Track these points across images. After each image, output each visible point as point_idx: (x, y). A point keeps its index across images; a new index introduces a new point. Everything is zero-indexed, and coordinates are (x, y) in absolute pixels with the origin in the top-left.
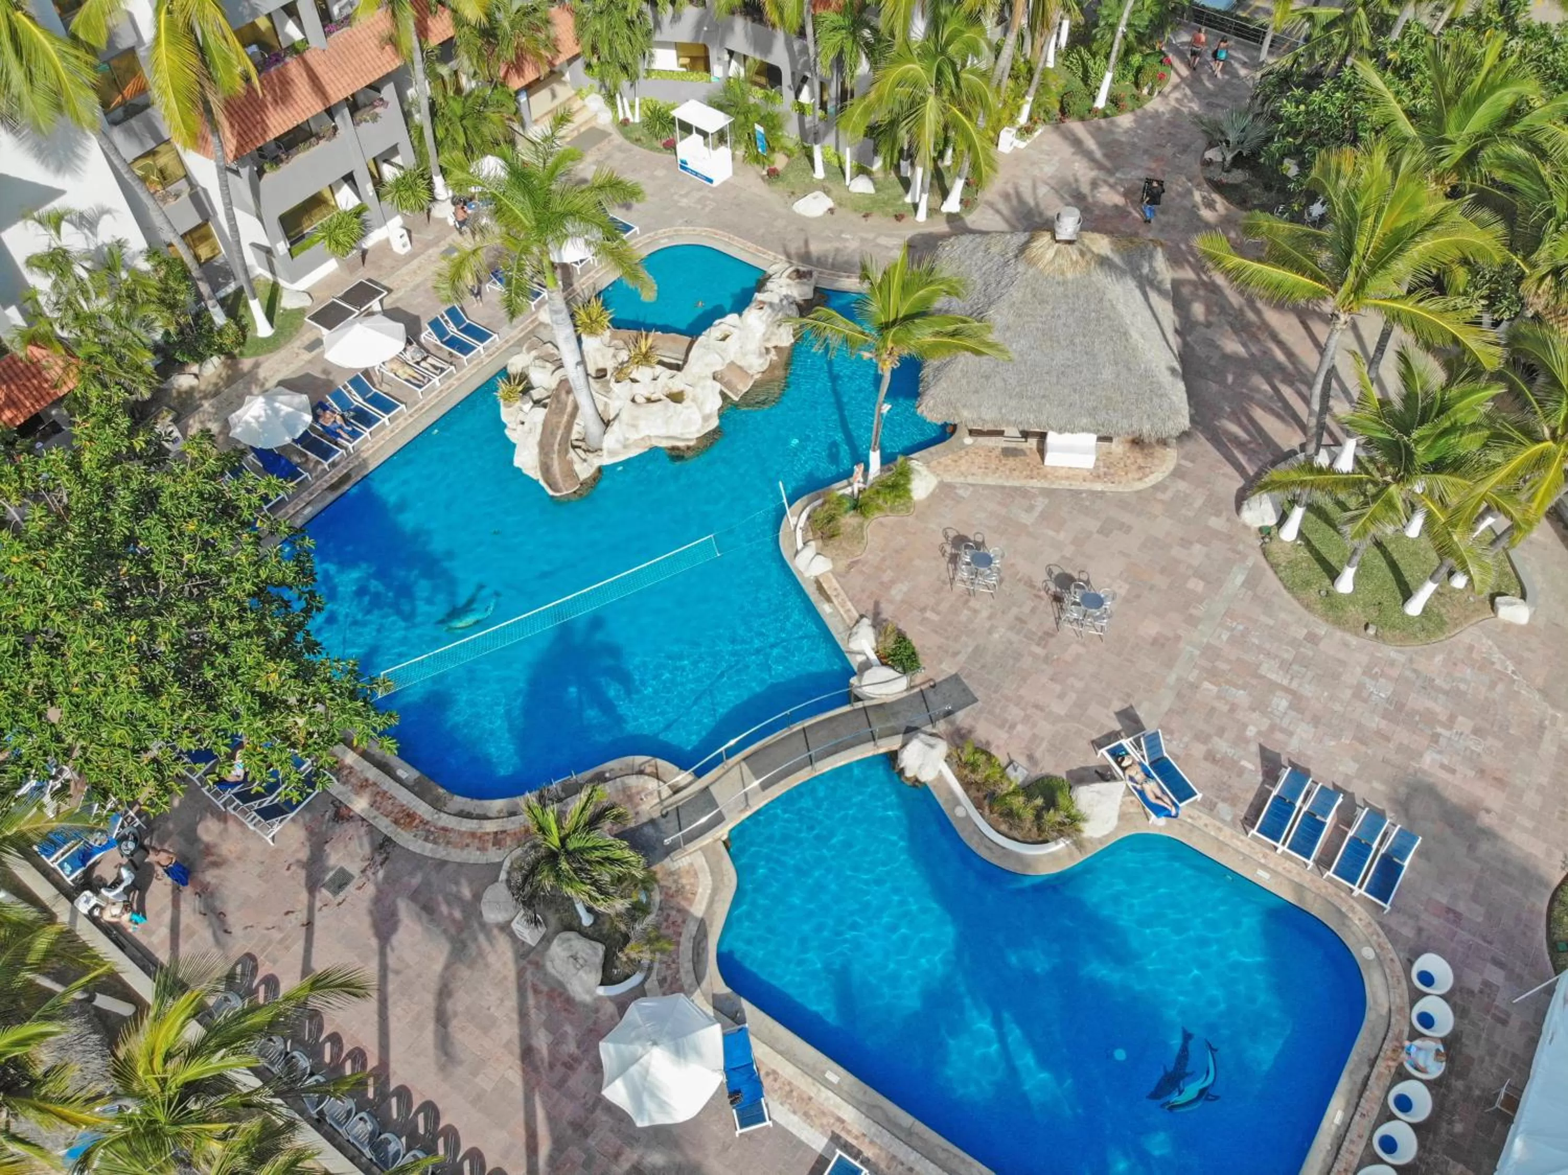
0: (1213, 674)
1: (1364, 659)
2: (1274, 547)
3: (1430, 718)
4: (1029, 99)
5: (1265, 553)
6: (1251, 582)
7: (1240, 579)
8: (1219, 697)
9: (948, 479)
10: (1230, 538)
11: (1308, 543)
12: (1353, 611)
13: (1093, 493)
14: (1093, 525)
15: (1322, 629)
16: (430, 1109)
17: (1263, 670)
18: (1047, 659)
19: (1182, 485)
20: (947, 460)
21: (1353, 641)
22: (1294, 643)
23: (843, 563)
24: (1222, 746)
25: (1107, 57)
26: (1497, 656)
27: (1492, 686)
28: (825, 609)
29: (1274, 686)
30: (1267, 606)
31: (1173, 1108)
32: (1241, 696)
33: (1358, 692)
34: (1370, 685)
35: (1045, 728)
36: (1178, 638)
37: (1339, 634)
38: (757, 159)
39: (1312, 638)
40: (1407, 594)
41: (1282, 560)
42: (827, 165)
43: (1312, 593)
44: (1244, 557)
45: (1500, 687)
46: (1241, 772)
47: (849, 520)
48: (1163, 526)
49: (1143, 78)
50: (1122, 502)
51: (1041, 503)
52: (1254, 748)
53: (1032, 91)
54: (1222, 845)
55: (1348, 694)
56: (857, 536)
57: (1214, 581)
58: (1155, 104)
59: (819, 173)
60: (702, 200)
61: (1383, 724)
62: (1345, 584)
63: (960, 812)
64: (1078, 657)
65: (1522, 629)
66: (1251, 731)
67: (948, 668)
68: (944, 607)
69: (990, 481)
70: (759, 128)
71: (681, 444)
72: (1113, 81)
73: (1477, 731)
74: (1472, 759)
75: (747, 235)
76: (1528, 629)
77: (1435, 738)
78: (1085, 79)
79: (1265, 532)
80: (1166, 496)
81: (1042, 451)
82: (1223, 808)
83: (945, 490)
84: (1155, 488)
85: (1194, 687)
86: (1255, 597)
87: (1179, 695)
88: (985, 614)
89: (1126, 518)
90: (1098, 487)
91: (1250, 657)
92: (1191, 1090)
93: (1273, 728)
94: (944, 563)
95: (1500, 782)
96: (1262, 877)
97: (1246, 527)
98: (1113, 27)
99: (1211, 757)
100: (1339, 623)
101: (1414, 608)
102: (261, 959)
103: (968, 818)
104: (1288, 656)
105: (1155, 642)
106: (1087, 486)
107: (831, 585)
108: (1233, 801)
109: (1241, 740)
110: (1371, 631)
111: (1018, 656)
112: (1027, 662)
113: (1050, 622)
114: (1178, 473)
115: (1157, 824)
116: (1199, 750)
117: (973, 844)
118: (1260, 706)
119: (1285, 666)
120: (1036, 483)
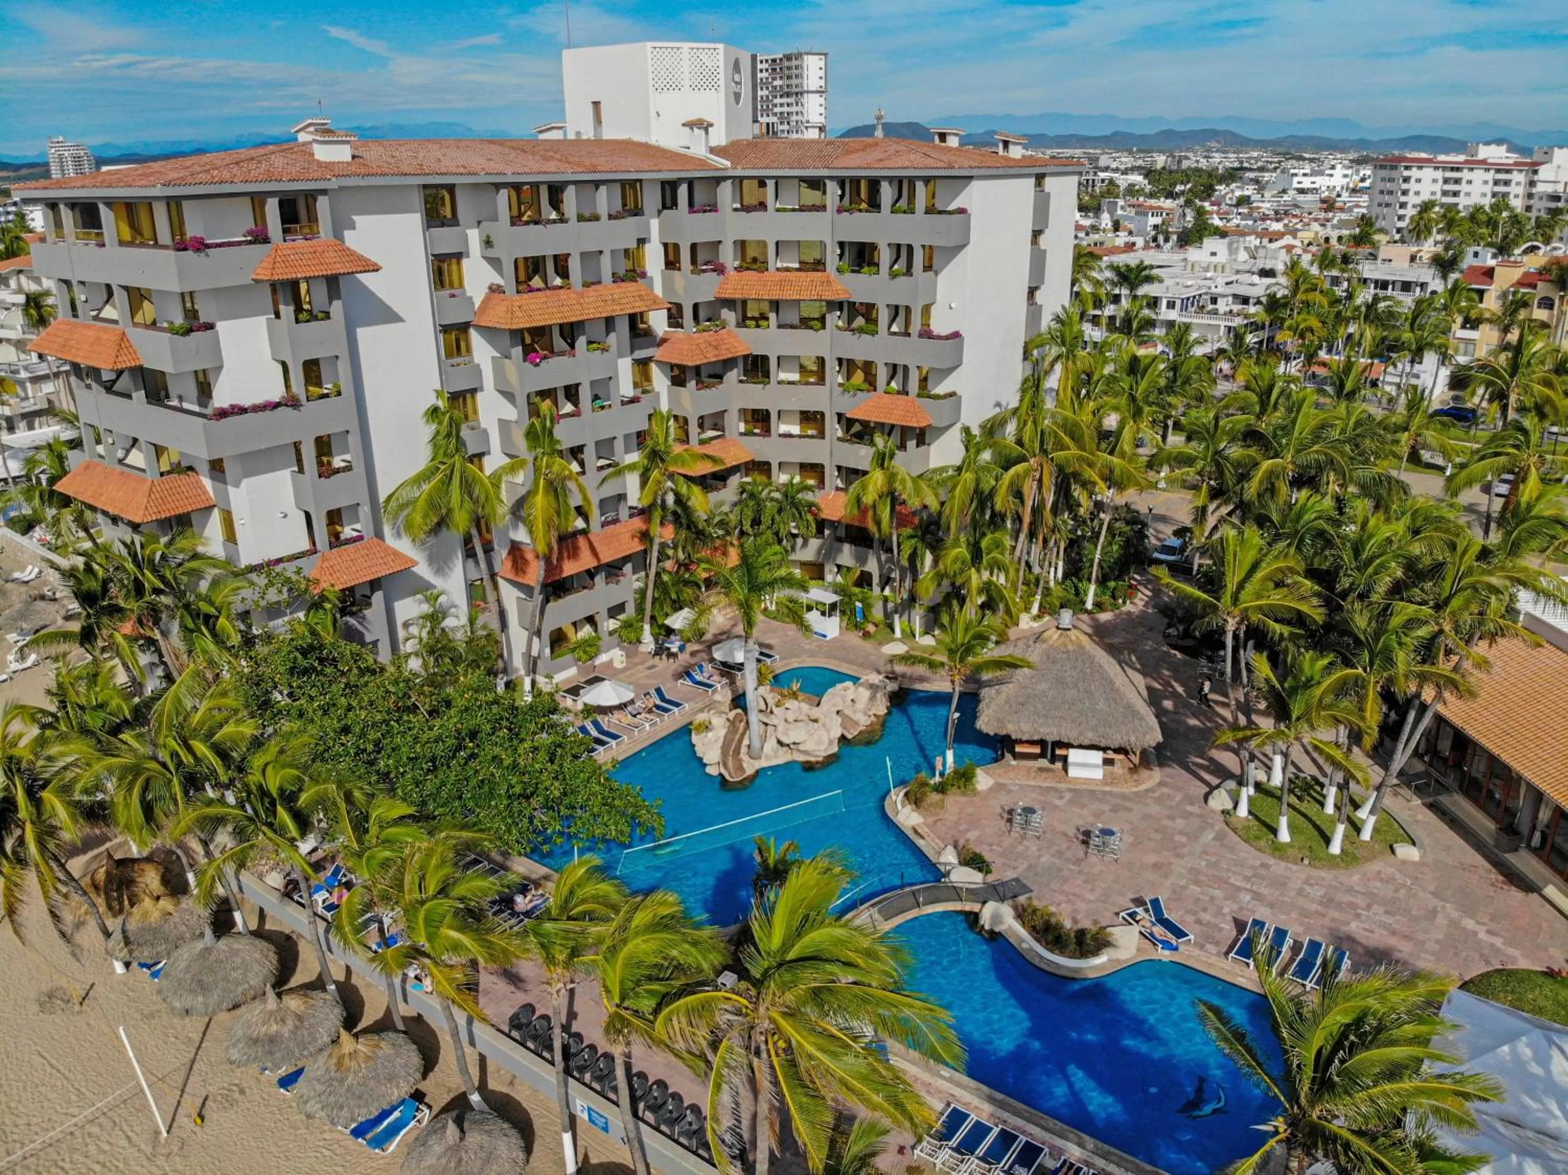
0: (1197, 882)
1: (1304, 877)
2: (1232, 819)
3: (1353, 906)
4: (1038, 597)
5: (1227, 824)
6: (1220, 837)
7: (1211, 836)
8: (1202, 893)
9: (1002, 781)
10: (1201, 816)
11: (1257, 818)
12: (1291, 851)
13: (1104, 792)
14: (1106, 807)
15: (1271, 861)
16: (662, 1084)
17: (1232, 880)
18: (1080, 872)
19: (1166, 790)
20: (1000, 771)
21: (1294, 868)
22: (1252, 867)
23: (931, 820)
24: (1206, 917)
25: (1089, 580)
26: (1398, 876)
27: (1397, 890)
28: (920, 843)
29: (1239, 889)
30: (1232, 850)
31: (1195, 1118)
32: (1217, 893)
33: (1300, 892)
34: (1308, 889)
35: (1082, 906)
36: (1170, 864)
37: (1283, 864)
38: (857, 626)
39: (1264, 865)
40: (1327, 841)
41: (1239, 826)
42: (903, 631)
43: (1263, 843)
44: (1212, 826)
45: (1403, 891)
46: (1221, 930)
47: (935, 797)
48: (1154, 809)
49: (1117, 594)
50: (1124, 797)
51: (1068, 796)
52: (1229, 918)
53: (1040, 591)
54: (1211, 965)
55: (1293, 893)
56: (941, 805)
57: (1193, 837)
58: (1128, 607)
59: (898, 634)
60: (820, 646)
61: (1319, 908)
62: (1284, 836)
63: (1025, 945)
64: (1102, 872)
65: (1414, 864)
66: (1226, 910)
67: (1010, 875)
68: (1006, 844)
69: (1032, 783)
70: (859, 604)
71: (812, 759)
72: (1096, 595)
73: (1386, 912)
74: (1386, 927)
75: (851, 662)
76: (1421, 864)
77: (1358, 916)
78: (1077, 593)
79: (1225, 812)
80: (1157, 794)
81: (1065, 769)
82: (1210, 947)
83: (999, 787)
84: (1147, 791)
85: (1184, 888)
86: (1223, 845)
87: (1174, 891)
88: (1034, 848)
89: (1128, 804)
90: (1107, 789)
91: (1224, 874)
92: (1208, 1109)
93: (1241, 908)
94: (1003, 822)
95: (1407, 938)
96: (1242, 982)
97: (1212, 811)
98: (1092, 561)
99: (1199, 922)
100: (1281, 858)
101: (1335, 848)
102: (537, 1006)
103: (1031, 949)
104: (1249, 873)
105: (1155, 865)
106: (1099, 788)
107: (923, 830)
108: (1217, 944)
109: (1219, 913)
110: (1306, 862)
111: (1060, 870)
112: (1066, 873)
113: (1081, 854)
114: (1161, 784)
115: (1165, 955)
116: (1190, 918)
117: (1036, 961)
118: (1232, 897)
119: (1248, 879)
120: (1063, 786)
